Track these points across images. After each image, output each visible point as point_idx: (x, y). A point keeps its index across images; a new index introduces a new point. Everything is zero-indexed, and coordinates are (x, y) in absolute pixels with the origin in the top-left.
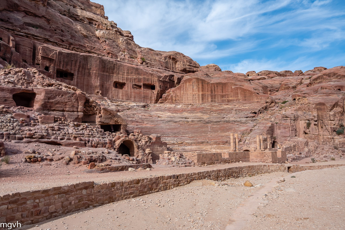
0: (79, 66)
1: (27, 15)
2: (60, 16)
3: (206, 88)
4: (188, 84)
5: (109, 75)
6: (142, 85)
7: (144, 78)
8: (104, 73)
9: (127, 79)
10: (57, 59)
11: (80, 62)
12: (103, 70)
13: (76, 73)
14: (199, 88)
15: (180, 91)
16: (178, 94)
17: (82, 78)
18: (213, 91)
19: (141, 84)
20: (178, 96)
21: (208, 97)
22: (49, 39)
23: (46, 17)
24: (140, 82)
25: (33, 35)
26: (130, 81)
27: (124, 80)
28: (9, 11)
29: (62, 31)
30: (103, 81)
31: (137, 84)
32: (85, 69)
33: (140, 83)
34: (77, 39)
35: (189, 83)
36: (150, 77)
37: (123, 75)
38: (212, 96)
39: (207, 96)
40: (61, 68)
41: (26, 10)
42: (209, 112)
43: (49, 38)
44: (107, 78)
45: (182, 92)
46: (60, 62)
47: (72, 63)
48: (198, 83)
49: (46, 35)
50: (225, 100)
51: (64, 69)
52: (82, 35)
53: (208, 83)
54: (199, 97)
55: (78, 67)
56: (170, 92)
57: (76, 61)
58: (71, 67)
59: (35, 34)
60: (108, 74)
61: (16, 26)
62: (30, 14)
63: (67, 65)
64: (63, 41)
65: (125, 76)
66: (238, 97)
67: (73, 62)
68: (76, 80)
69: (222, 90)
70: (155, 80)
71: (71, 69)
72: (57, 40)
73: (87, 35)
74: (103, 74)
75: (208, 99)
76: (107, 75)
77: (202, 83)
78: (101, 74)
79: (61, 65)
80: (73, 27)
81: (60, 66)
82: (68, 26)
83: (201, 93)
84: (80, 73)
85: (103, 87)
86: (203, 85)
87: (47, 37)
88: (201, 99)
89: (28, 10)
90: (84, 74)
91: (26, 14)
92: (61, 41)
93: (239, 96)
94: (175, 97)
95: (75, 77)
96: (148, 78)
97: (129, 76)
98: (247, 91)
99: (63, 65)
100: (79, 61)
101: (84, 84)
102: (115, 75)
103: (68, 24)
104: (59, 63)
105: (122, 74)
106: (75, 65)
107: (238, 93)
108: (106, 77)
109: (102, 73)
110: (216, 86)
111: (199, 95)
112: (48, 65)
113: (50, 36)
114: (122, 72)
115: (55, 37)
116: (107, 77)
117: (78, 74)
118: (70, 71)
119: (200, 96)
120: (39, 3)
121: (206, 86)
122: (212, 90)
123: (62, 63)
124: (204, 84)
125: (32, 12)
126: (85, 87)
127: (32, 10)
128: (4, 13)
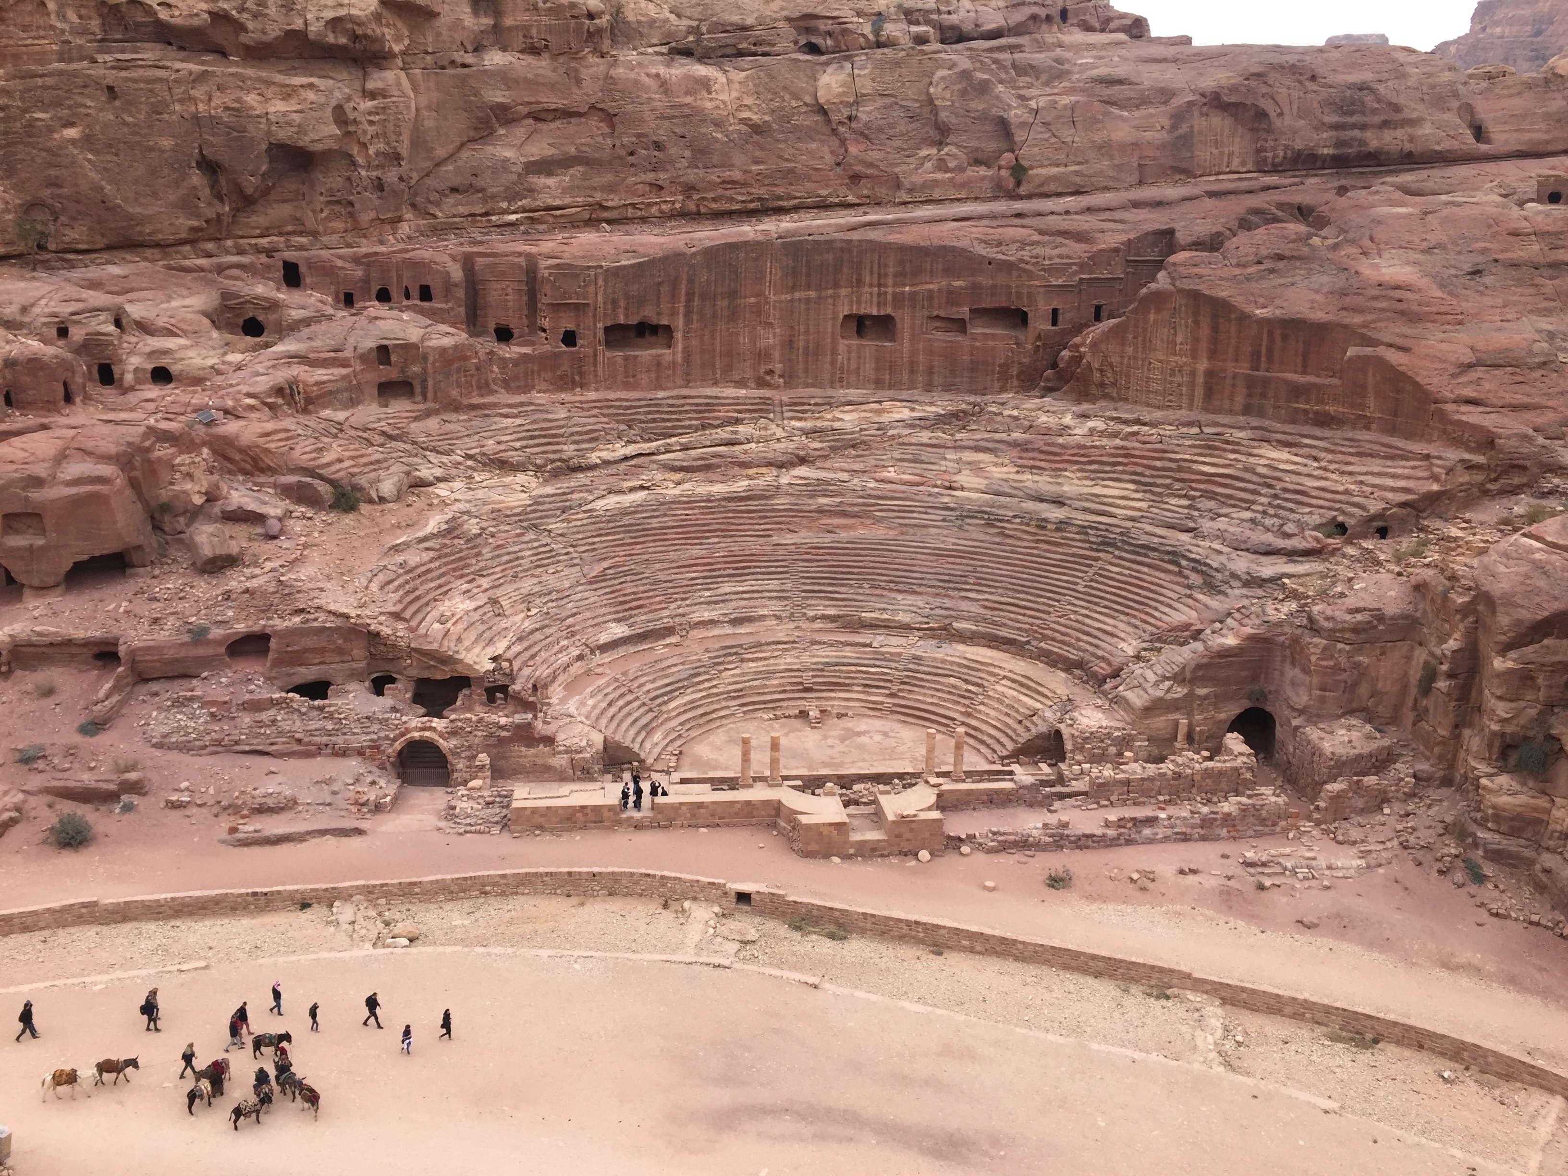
0: (687, 294)
1: (540, 125)
2: (657, 75)
3: (1233, 341)
4: (1152, 317)
5: (819, 298)
6: (967, 317)
7: (975, 288)
8: (797, 295)
9: (898, 300)
10: (600, 298)
11: (691, 281)
12: (790, 284)
13: (680, 322)
14: (1196, 340)
15: (1123, 345)
16: (1115, 360)
17: (707, 332)
18: (1263, 359)
19: (964, 311)
20: (1111, 365)
21: (1234, 386)
22: (604, 203)
23: (603, 105)
24: (958, 305)
25: (551, 208)
26: (914, 307)
27: (885, 304)
28: (481, 140)
29: (658, 146)
30: (792, 328)
31: (942, 314)
32: (715, 298)
33: (955, 309)
34: (716, 160)
35: (1158, 311)
36: (1001, 279)
37: (880, 285)
38: (1251, 383)
39: (1228, 382)
40: (622, 320)
41: (534, 108)
42: (1168, 481)
43: (605, 196)
44: (808, 309)
45: (1130, 350)
46: (615, 303)
47: (659, 293)
48: (1196, 314)
49: (595, 189)
50: (1306, 412)
51: (634, 320)
52: (744, 128)
53: (1244, 318)
54: (1192, 384)
55: (683, 298)
56: (1083, 344)
57: (675, 284)
58: (658, 304)
59: (557, 202)
60: (813, 294)
61: (493, 197)
62: (551, 116)
63: (641, 302)
64: (661, 188)
65: (890, 290)
66: (1363, 406)
67: (665, 289)
68: (680, 347)
69: (1305, 356)
70: (1025, 291)
71: (659, 314)
72: (634, 194)
73: (767, 118)
74: (792, 301)
75: (1231, 398)
76: (808, 300)
77: (1215, 316)
78: (780, 302)
79: (621, 311)
80: (709, 105)
81: (616, 316)
82: (686, 111)
83: (1202, 366)
84: (695, 317)
85: (791, 348)
86: (1215, 329)
87: (598, 196)
88: (1199, 392)
89: (539, 107)
90: (714, 316)
91: (537, 119)
92: (655, 189)
93: (1371, 402)
94: (1101, 371)
95: (679, 336)
96: (994, 286)
97: (905, 285)
98: (1409, 388)
99: (626, 309)
100: (685, 277)
101: (714, 351)
102: (843, 292)
103: (688, 100)
104: (609, 307)
105: (875, 282)
106: (673, 296)
107: (1364, 387)
108: (803, 306)
109: (788, 297)
110: (1277, 333)
111: (1193, 374)
112: (571, 326)
113: (611, 188)
114: (875, 276)
115: (628, 182)
116: (813, 305)
117: (688, 321)
118: (655, 321)
119: (1200, 380)
120: (581, 54)
121: (1233, 329)
122: (1256, 355)
123: (622, 304)
124: (1221, 320)
125: (553, 106)
126: (718, 362)
127: (554, 101)
128: (465, 154)
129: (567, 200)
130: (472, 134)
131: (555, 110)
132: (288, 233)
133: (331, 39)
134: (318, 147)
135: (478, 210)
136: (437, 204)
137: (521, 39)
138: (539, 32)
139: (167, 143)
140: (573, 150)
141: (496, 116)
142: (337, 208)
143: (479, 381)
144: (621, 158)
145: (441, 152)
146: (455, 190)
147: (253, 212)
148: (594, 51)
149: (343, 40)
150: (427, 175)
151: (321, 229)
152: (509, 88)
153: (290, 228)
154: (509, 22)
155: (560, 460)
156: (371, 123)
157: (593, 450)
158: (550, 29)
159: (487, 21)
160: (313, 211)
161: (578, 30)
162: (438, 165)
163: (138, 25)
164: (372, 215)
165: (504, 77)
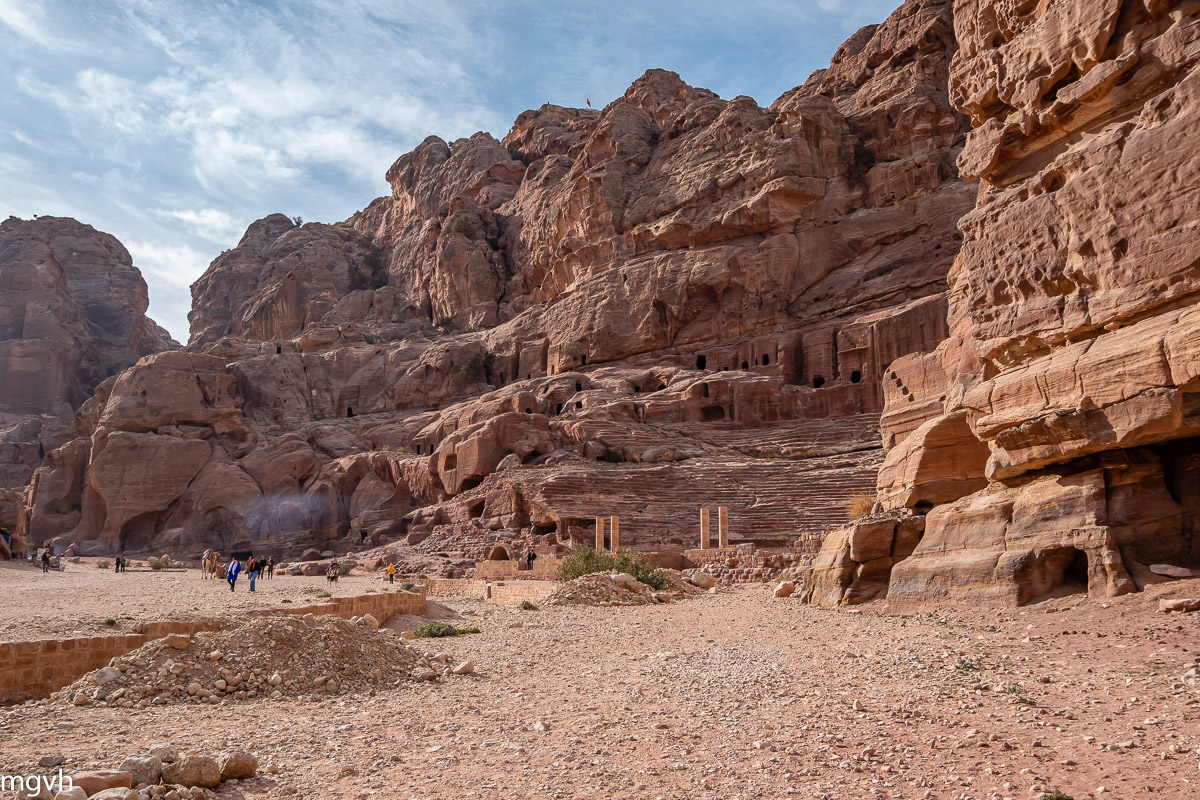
1: (885, 248)
10: (876, 343)
22: (913, 285)
23: (926, 222)
25: (874, 297)
28: (844, 265)
41: (880, 237)
43: (915, 280)
46: (889, 346)
47: (923, 333)
49: (907, 277)
57: (934, 323)
58: (923, 342)
59: (880, 291)
61: (840, 297)
62: (892, 240)
63: (909, 344)
67: (927, 330)
79: (895, 352)
87: (908, 281)
89: (883, 236)
91: (882, 244)
99: (899, 349)
104: (885, 349)
106: (935, 334)
112: (856, 367)
113: (918, 274)
115: (933, 267)
120: (915, 195)
125: (892, 232)
127: (895, 229)
128: (830, 278)
129: (887, 289)
130: (835, 263)
131: (894, 235)
132: (707, 340)
133: (737, 222)
134: (715, 281)
135: (828, 308)
136: (804, 310)
137: (880, 197)
138: (889, 189)
140: (900, 256)
141: (853, 248)
142: (734, 320)
143: (781, 410)
144: (930, 252)
145: (811, 278)
146: (817, 300)
147: (686, 329)
148: (926, 189)
149: (743, 222)
150: (803, 294)
151: (723, 334)
153: (706, 336)
154: (873, 189)
155: (799, 450)
156: (758, 265)
157: (833, 445)
158: (895, 184)
159: (857, 193)
160: (718, 323)
161: (910, 179)
162: (812, 286)
163: (650, 243)
164: (754, 320)
165: (862, 223)
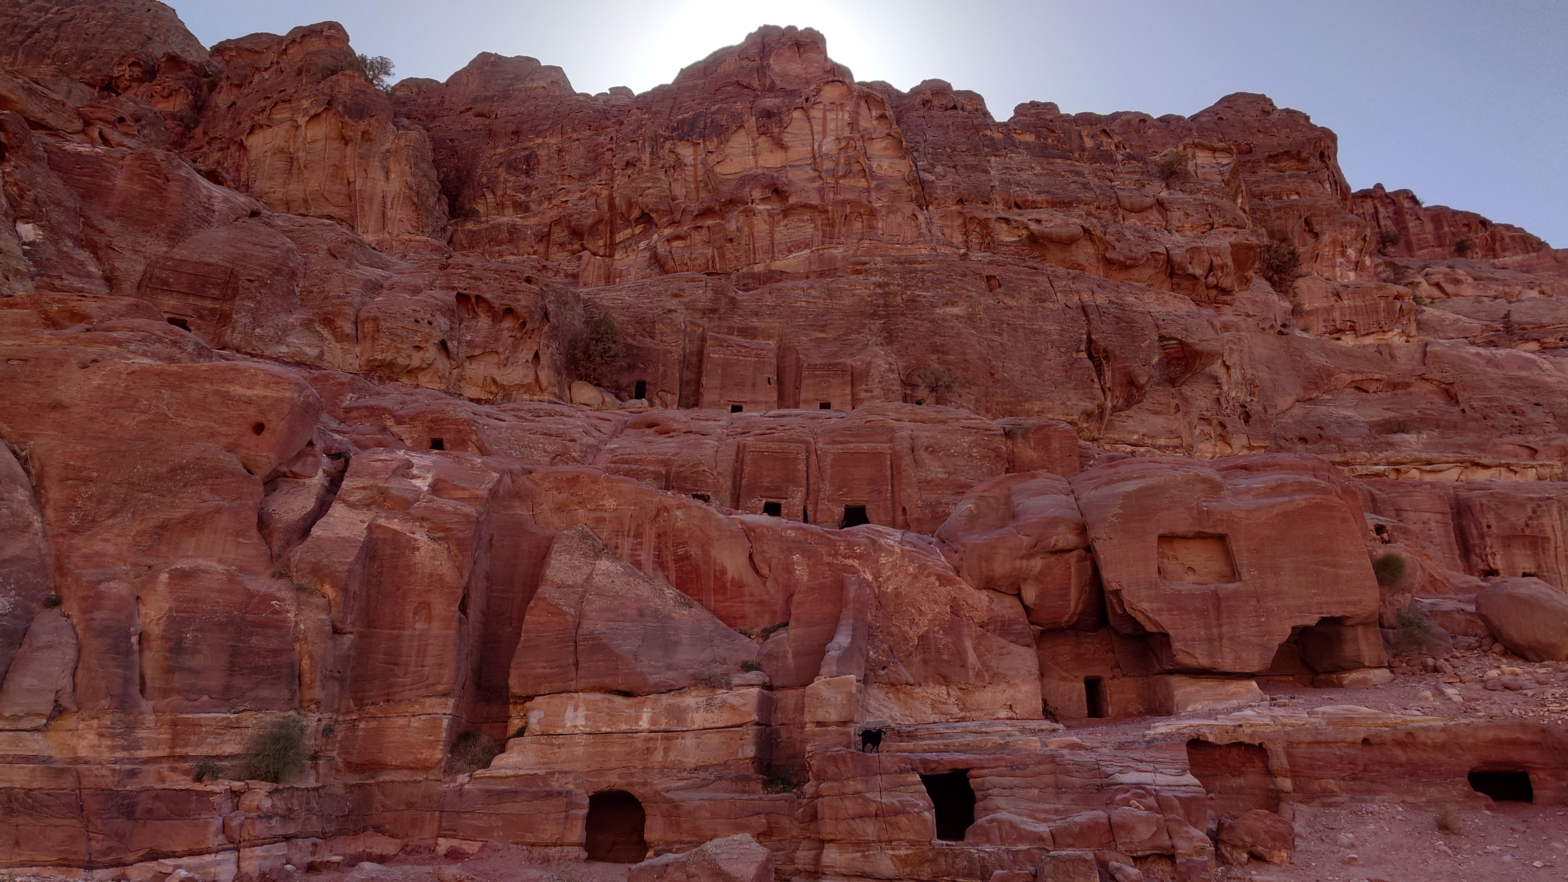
129: (1435, 455)
131: (1378, 380)
133: (1187, 265)
138: (1342, 314)
139: (1052, 327)
140: (1415, 413)
144: (1476, 420)
146: (1303, 439)
147: (1129, 417)
148: (1402, 332)
152: (1328, 357)
153: (1162, 441)
154: (1307, 305)
158: (1355, 310)
159: (1285, 303)
160: (1188, 425)
161: (1389, 310)
162: (1278, 415)
